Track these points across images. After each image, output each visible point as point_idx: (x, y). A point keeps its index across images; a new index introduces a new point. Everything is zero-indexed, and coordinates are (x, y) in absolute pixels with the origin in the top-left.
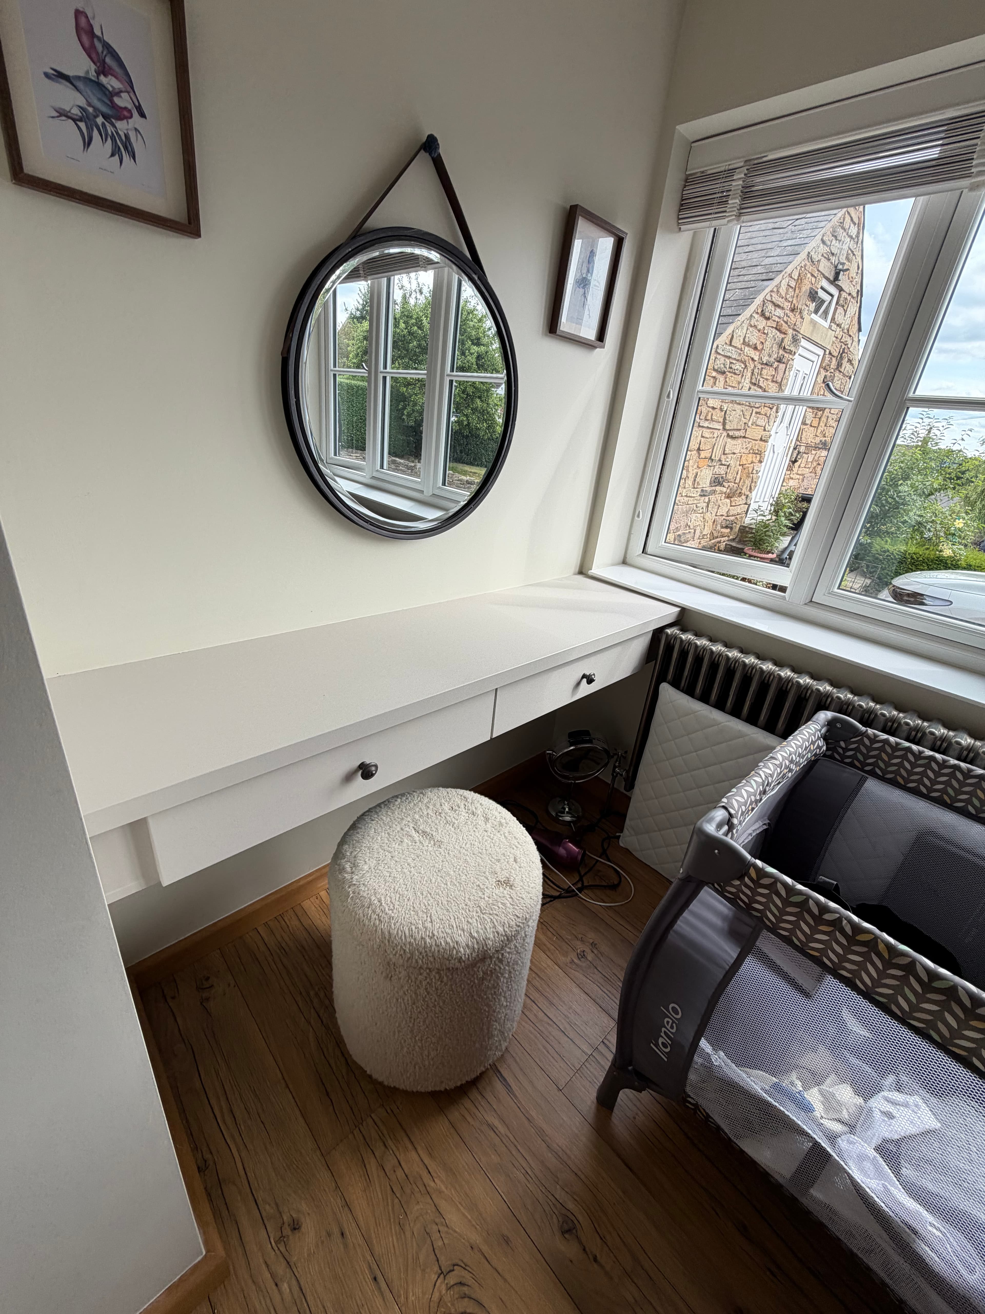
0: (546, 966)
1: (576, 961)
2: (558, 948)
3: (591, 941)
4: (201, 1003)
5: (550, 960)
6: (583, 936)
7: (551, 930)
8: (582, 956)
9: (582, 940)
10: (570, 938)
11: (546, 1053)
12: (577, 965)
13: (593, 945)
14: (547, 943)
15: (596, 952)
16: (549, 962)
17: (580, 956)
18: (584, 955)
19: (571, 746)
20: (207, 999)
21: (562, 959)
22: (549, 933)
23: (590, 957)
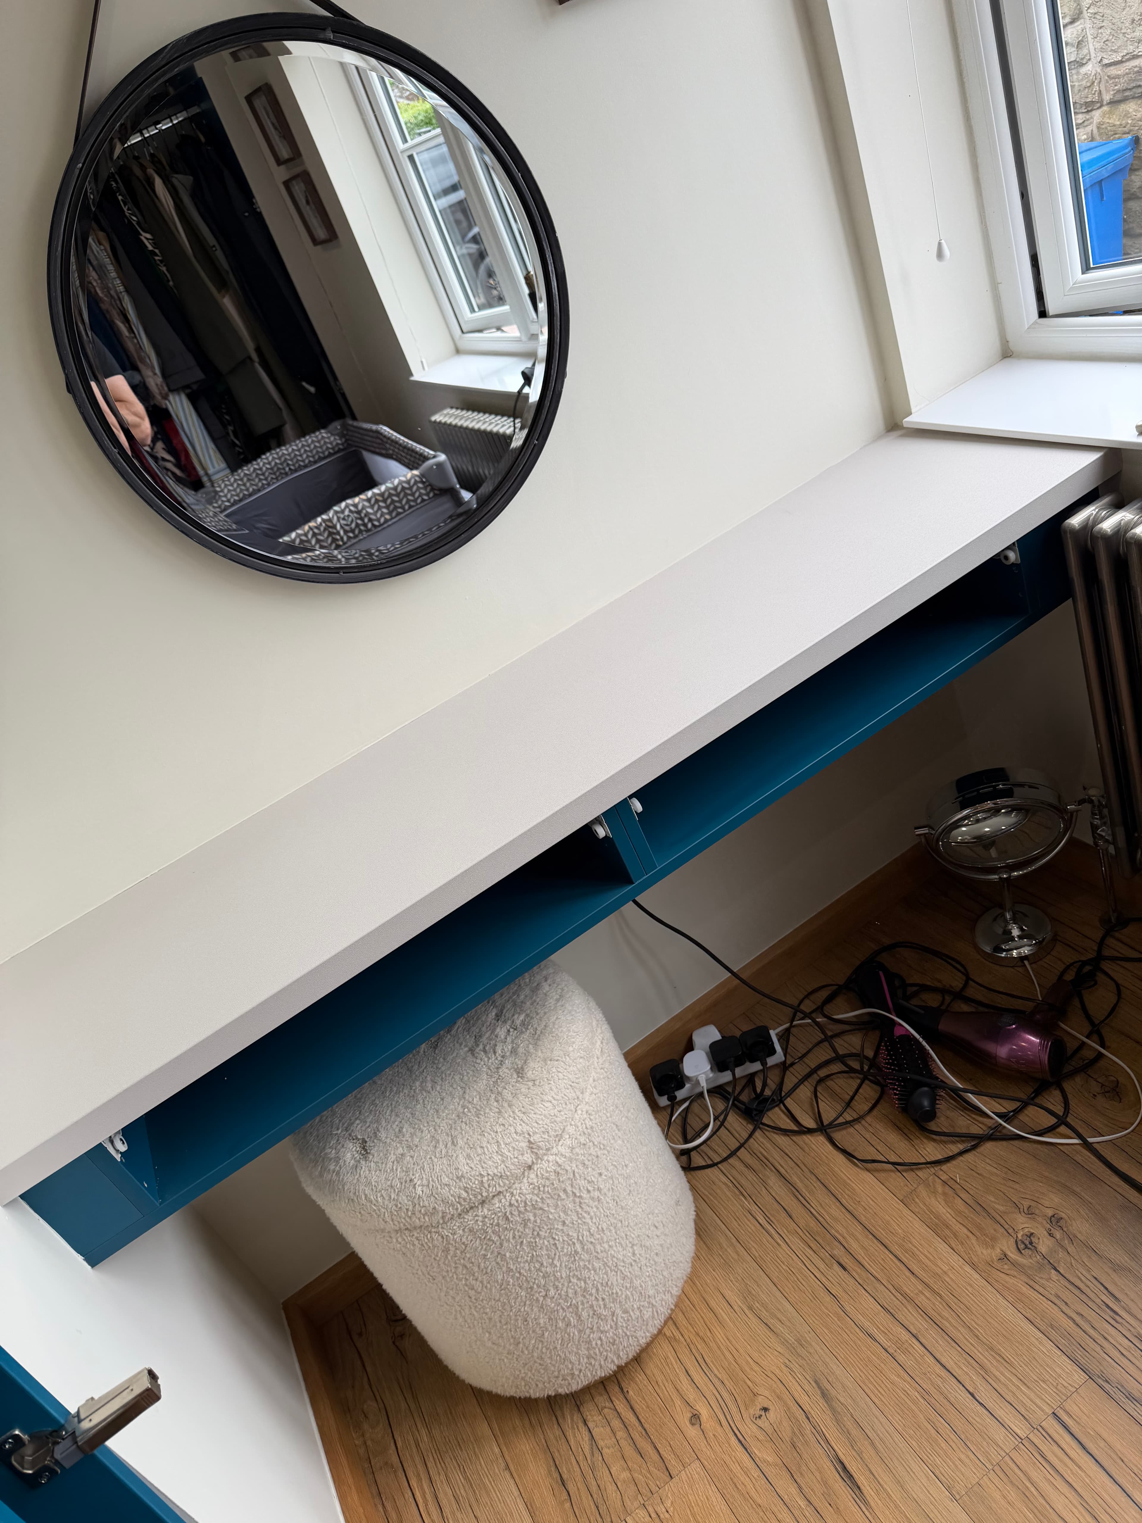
0: (945, 1268)
1: (1013, 1255)
2: (974, 1231)
3: (1050, 1212)
4: (394, 1343)
5: (956, 1257)
6: (1033, 1204)
7: (964, 1195)
8: (1027, 1244)
9: (1030, 1213)
10: (1002, 1208)
11: (933, 1431)
12: (1014, 1264)
13: (1055, 1220)
14: (952, 1222)
15: (1058, 1234)
16: (955, 1260)
17: (1022, 1246)
18: (1031, 1243)
19: (963, 808)
20: (402, 1336)
21: (984, 1253)
22: (959, 1201)
23: (1044, 1244)
